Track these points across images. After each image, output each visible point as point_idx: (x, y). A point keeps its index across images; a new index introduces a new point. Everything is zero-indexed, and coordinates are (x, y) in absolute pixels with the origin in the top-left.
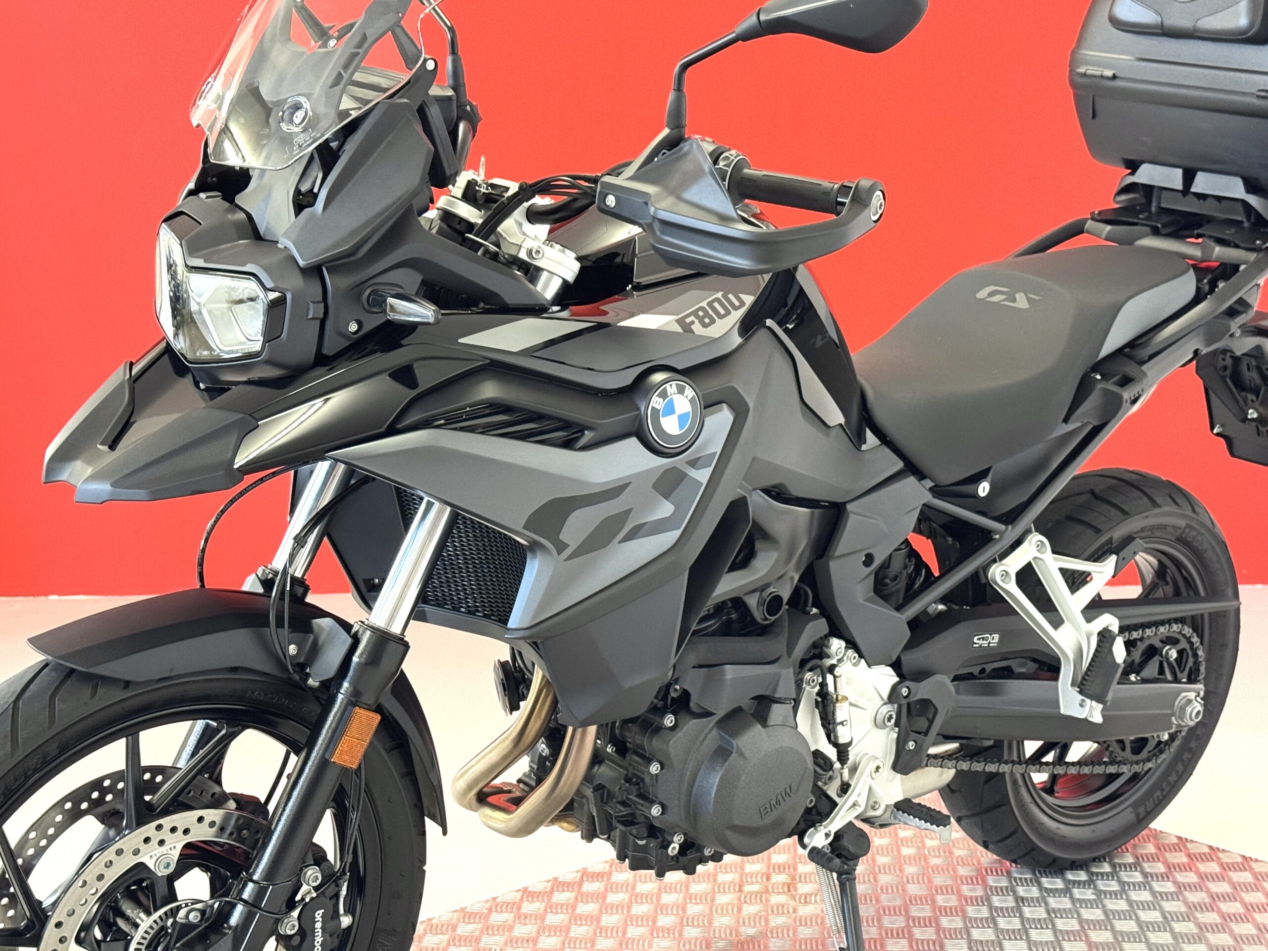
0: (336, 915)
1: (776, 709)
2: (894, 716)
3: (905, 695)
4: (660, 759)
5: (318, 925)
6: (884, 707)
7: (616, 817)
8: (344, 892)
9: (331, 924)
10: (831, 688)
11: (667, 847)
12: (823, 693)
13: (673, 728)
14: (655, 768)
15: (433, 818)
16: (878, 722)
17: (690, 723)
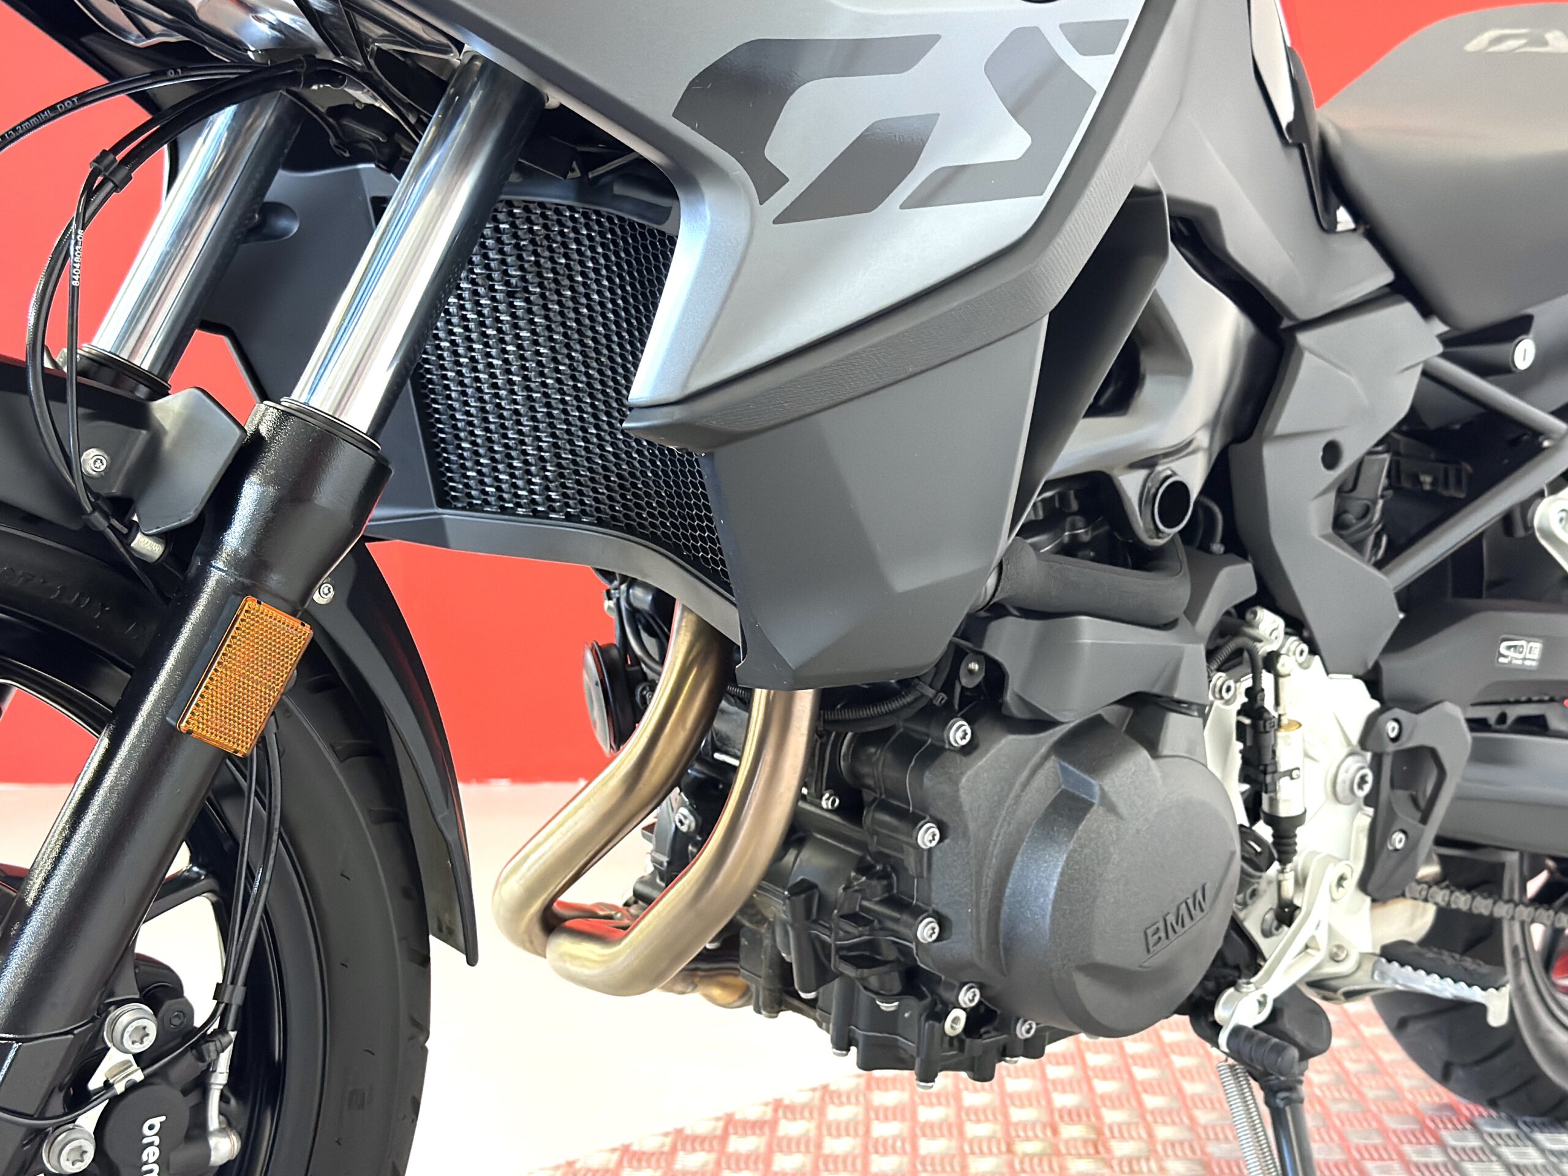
0: (198, 1130)
1: (1175, 722)
2: (1370, 778)
3: (1393, 735)
4: (940, 816)
5: (151, 1154)
6: (1351, 759)
7: (839, 949)
8: (220, 1077)
9: (185, 1155)
10: (1269, 703)
11: (942, 1017)
12: (1253, 708)
13: (968, 750)
14: (928, 837)
15: (447, 937)
16: (1339, 788)
17: (1003, 741)
